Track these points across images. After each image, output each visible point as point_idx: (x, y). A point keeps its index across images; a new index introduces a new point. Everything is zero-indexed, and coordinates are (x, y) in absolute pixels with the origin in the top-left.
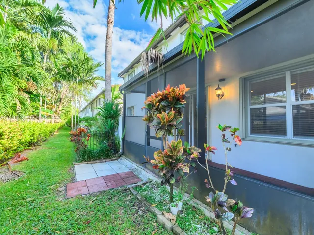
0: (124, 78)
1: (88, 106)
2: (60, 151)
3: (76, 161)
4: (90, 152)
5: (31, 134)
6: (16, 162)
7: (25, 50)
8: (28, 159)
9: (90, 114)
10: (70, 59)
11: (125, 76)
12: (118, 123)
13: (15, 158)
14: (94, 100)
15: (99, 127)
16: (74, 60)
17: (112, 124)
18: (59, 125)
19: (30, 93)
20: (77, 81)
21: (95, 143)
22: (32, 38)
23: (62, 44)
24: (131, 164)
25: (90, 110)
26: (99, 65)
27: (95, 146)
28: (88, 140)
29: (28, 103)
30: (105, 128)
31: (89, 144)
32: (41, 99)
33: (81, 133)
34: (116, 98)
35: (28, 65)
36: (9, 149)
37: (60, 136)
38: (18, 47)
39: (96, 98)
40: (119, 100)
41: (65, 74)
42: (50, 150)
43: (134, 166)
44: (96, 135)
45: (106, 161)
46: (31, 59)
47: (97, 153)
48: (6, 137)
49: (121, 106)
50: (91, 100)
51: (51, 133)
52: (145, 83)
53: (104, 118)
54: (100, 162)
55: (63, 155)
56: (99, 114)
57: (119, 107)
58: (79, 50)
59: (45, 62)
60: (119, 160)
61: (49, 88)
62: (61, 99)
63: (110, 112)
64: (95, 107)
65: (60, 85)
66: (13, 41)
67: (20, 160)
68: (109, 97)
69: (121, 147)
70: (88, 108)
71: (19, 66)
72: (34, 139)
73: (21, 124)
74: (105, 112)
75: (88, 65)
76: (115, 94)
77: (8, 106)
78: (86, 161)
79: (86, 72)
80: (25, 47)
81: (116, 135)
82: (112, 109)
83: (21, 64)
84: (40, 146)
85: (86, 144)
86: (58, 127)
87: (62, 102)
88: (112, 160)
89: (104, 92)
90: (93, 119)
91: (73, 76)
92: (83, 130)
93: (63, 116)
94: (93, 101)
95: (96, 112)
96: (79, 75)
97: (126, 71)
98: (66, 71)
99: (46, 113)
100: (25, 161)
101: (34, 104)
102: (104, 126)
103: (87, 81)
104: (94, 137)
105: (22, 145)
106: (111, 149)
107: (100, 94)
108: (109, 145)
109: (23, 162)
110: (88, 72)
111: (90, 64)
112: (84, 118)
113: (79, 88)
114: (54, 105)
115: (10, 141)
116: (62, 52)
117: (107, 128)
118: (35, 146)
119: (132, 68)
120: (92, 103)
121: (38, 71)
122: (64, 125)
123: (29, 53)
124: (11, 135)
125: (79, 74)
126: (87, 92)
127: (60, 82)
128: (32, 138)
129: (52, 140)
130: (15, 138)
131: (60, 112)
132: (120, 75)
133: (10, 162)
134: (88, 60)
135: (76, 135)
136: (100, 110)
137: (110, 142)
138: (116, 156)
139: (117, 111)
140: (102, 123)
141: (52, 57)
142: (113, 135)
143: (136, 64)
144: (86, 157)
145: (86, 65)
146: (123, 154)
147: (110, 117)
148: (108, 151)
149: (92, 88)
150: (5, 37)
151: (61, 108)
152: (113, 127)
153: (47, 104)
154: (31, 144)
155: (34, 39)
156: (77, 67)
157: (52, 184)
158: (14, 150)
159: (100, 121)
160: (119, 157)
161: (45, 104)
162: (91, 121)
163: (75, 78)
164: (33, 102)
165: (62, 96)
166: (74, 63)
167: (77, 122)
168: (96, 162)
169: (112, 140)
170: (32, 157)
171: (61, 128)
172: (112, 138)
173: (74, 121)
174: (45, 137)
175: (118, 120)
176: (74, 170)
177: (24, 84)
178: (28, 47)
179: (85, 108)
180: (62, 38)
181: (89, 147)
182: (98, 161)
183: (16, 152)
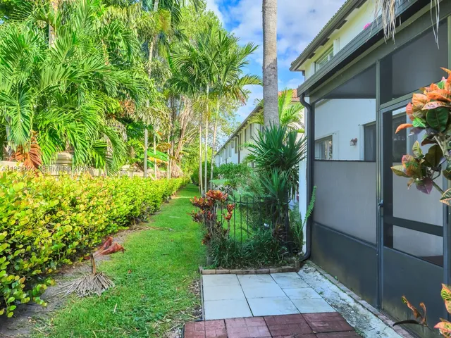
0: (304, 72)
1: (229, 141)
2: (177, 236)
3: (205, 265)
4: (233, 246)
5: (130, 199)
6: (105, 253)
7: (116, 38)
8: (123, 250)
9: (233, 160)
10: (194, 47)
11: (306, 66)
12: (297, 178)
13: (105, 246)
14: (240, 130)
15: (252, 189)
16: (201, 49)
17: (281, 181)
18: (179, 182)
19: (126, 121)
20: (208, 91)
21: (245, 225)
22: (128, 16)
23: (178, 19)
24: (334, 288)
25: (233, 150)
26: (249, 50)
27: (245, 234)
28: (228, 219)
29: (120, 140)
30: (266, 191)
31: (232, 228)
32: (146, 132)
33: (214, 202)
34: (287, 120)
35: (121, 67)
36: (92, 230)
37: (180, 203)
38: (105, 34)
39: (245, 123)
40: (295, 125)
41: (185, 79)
42: (161, 233)
43: (344, 296)
44: (248, 208)
45: (269, 273)
46: (125, 53)
47: (250, 251)
48: (82, 207)
49: (301, 137)
50: (235, 129)
51: (165, 197)
52: (374, 65)
53: (262, 166)
54: (256, 273)
55: (183, 246)
56: (251, 158)
57: (297, 140)
58: (210, 26)
59: (150, 59)
60: (301, 272)
61: (156, 109)
62: (181, 131)
63: (277, 152)
64: (243, 142)
65: (178, 102)
66: (98, 24)
67: (111, 250)
68: (272, 116)
69: (305, 240)
70: (229, 146)
71: (107, 69)
72: (135, 209)
73: (112, 181)
74: (266, 152)
75: (227, 54)
76: (284, 112)
77: (87, 146)
78: (225, 268)
79: (224, 70)
80: (116, 33)
81: (291, 208)
82: (281, 145)
83: (109, 65)
84: (147, 222)
85: (225, 226)
86: (178, 185)
87: (183, 137)
88: (284, 271)
89: (259, 108)
90: (239, 169)
91: (199, 81)
92: (219, 196)
93: (187, 165)
94: (238, 132)
95: (245, 153)
96: (211, 79)
97: (309, 53)
98: (187, 75)
99: (156, 160)
100: (119, 254)
101: (134, 141)
102: (263, 185)
103: (226, 89)
104: (241, 210)
105: (114, 220)
106: (282, 244)
107: (252, 116)
108: (276, 234)
109: (114, 255)
110: (227, 70)
111: (231, 52)
112: (222, 167)
113: (213, 105)
114: (169, 142)
115: (92, 214)
116: (179, 35)
117: (271, 191)
118: (138, 223)
119: (323, 44)
120: (236, 135)
121: (137, 77)
122: (189, 182)
123: (122, 44)
124: (92, 203)
125: (211, 76)
126: (227, 113)
127: (177, 97)
128: (132, 207)
129: (167, 212)
130: (100, 210)
131: (181, 156)
132: (295, 66)
133: (97, 253)
134: (226, 44)
135: (203, 207)
136: (253, 150)
137: (278, 226)
138: (292, 262)
139: (293, 148)
140: (257, 178)
141: (163, 49)
142: (286, 208)
143: (336, 30)
144: (226, 258)
145: (224, 54)
146: (310, 256)
147: (277, 165)
148: (273, 247)
149: (235, 103)
150: (86, 20)
151: (181, 148)
152: (285, 188)
153: (157, 142)
154: (131, 220)
155: (131, 16)
156: (207, 62)
157: (156, 317)
158: (102, 231)
159: (254, 175)
160: (302, 264)
161: (155, 142)
162: (236, 172)
163: (204, 86)
164: (132, 138)
165: (183, 124)
166: (200, 55)
167: (209, 175)
168: (247, 273)
169: (282, 220)
170: (130, 246)
171: (182, 188)
172: (281, 215)
173: (203, 172)
174: (155, 206)
175: (295, 172)
176: (201, 286)
177: (115, 105)
178: (121, 31)
179: (224, 147)
180: (178, 6)
181: (231, 233)
182: (253, 270)
183: (106, 234)
